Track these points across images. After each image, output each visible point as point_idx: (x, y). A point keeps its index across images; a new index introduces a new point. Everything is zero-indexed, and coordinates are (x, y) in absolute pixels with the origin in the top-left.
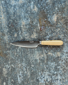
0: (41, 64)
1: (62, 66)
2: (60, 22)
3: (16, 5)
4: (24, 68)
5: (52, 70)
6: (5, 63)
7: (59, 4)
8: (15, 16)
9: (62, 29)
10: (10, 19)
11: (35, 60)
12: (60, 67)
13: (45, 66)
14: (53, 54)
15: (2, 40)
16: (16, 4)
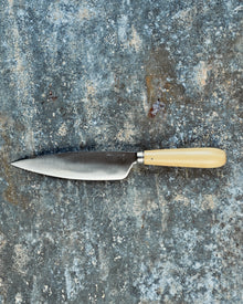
0: (148, 233)
1: (220, 244)
2: (217, 91)
3: (67, 24)
4: (89, 246)
5: (186, 256)
6: (21, 228)
7: (218, 27)
8: (64, 63)
9: (224, 115)
10: (45, 72)
11: (128, 219)
12: (215, 246)
13: (161, 241)
14: (193, 202)
15: (14, 147)
16: (66, 21)
